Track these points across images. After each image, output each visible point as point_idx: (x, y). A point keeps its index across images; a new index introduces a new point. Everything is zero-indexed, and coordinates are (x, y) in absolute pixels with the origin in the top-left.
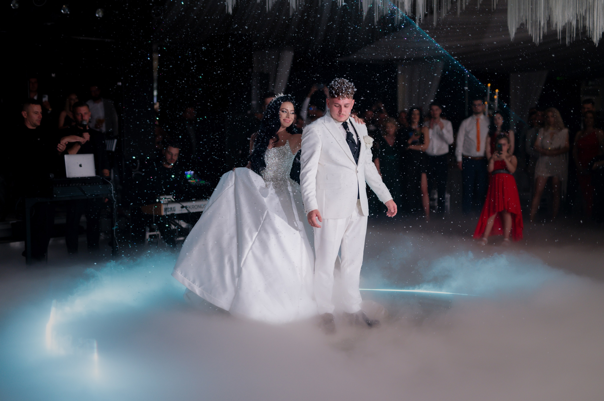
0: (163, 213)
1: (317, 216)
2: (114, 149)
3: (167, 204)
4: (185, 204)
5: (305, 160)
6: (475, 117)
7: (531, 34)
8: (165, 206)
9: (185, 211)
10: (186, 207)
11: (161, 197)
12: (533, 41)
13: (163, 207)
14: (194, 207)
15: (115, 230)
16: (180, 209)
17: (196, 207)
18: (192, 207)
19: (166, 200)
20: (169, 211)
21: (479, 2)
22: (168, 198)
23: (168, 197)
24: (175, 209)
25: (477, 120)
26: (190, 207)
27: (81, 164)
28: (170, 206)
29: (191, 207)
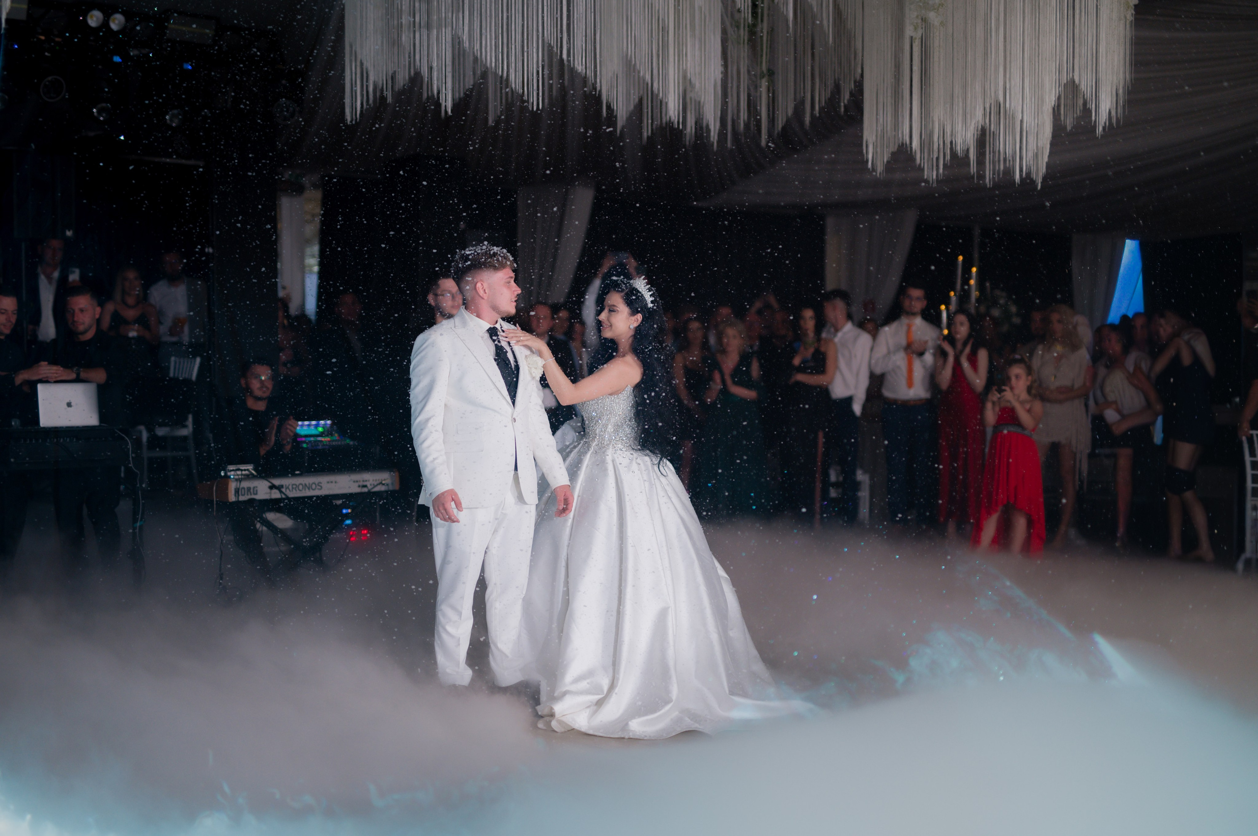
0: (232, 498)
1: (453, 500)
2: (194, 377)
3: (239, 480)
4: (277, 482)
5: (421, 397)
6: (904, 320)
7: (920, 164)
8: (237, 485)
9: (276, 494)
10: (279, 488)
11: (231, 467)
12: (925, 177)
13: (232, 486)
14: (296, 487)
15: (138, 527)
16: (269, 490)
17: (301, 487)
18: (293, 488)
19: (239, 473)
20: (243, 495)
21: (844, 100)
22: (245, 470)
23: (243, 467)
24: (257, 491)
25: (909, 327)
26: (287, 488)
27: (71, 401)
28: (245, 484)
29: (290, 487)
